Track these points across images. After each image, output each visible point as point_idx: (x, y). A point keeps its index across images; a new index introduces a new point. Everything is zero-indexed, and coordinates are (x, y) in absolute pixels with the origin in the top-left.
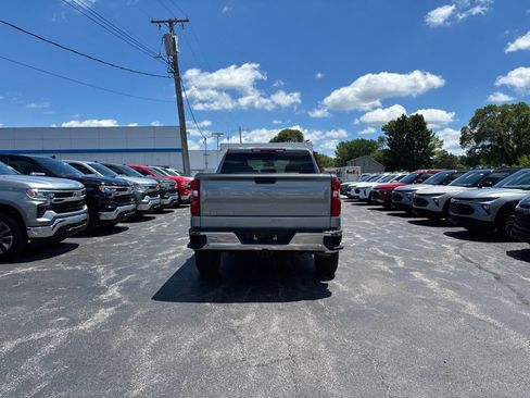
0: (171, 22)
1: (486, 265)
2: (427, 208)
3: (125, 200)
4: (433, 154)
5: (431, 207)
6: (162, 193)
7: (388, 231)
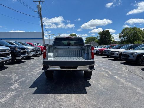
0: (39, 2)
1: (137, 73)
2: (114, 55)
3: (24, 53)
4: (111, 41)
5: (115, 55)
6: (36, 51)
7: (104, 62)
